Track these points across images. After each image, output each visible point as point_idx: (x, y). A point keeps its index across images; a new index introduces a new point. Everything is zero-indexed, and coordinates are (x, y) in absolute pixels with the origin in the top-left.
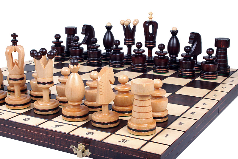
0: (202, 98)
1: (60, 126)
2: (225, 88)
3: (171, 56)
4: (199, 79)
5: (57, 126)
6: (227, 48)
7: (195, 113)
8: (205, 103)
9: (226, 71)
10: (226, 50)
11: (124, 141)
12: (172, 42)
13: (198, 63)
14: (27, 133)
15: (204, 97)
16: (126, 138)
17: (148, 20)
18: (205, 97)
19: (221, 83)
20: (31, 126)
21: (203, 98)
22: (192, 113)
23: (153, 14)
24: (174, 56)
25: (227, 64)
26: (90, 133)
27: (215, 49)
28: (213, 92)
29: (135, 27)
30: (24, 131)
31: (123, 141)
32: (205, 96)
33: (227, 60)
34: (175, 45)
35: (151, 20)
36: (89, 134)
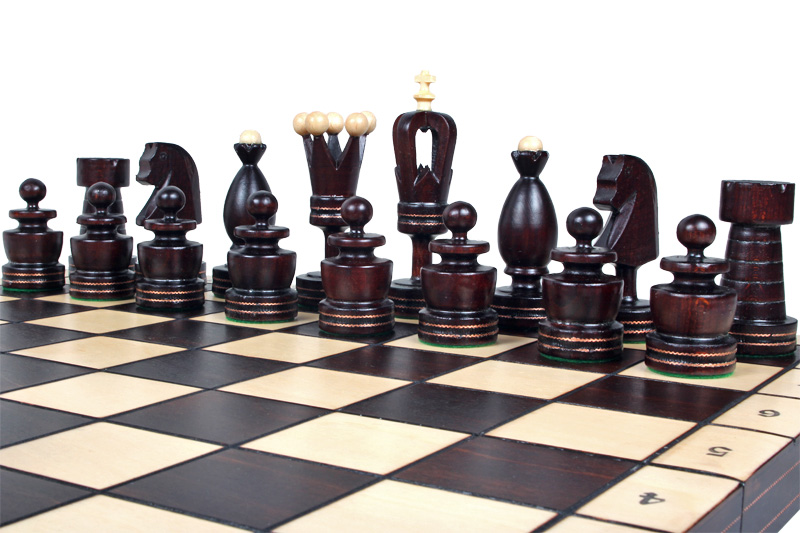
0: (640, 464)
2: (776, 414)
3: (519, 271)
4: (639, 371)
6: (784, 229)
9: (779, 340)
10: (776, 234)
12: (520, 207)
13: (639, 304)
15: (655, 455)
17: (413, 107)
18: (661, 459)
19: (755, 391)
21: (649, 461)
23: (434, 78)
24: (532, 271)
25: (783, 305)
27: (724, 229)
28: (709, 435)
29: (354, 141)
32: (662, 451)
33: (782, 284)
34: (536, 219)
35: (424, 107)
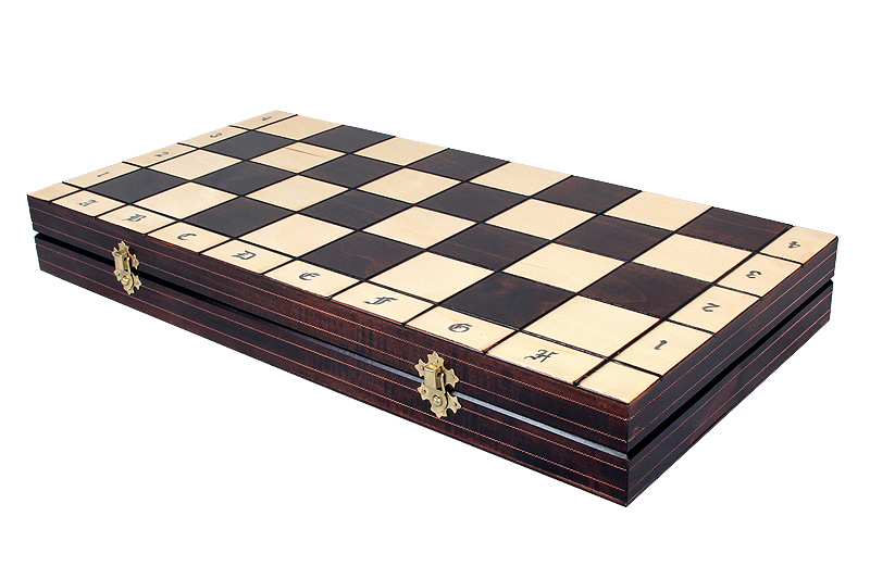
1: (388, 299)
5: (381, 301)
7: (759, 273)
8: (794, 243)
11: (543, 355)
14: (307, 313)
16: (551, 347)
20: (315, 296)
22: (752, 273)
26: (459, 326)
30: (301, 308)
31: (540, 356)
36: (458, 330)
